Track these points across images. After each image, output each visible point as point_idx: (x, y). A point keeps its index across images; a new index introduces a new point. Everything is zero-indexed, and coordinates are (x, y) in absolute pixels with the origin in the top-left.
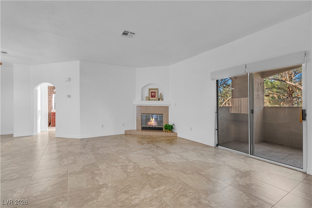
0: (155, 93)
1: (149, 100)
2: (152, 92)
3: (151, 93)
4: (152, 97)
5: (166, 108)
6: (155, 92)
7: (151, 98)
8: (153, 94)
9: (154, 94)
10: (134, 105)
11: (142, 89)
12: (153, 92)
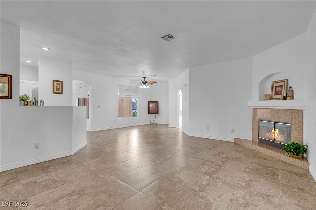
0: (282, 88)
1: (271, 99)
2: (276, 87)
3: (276, 89)
4: (277, 93)
5: (299, 114)
6: (282, 86)
7: (274, 97)
8: (278, 89)
9: (280, 89)
10: (249, 106)
11: (260, 83)
12: (278, 86)
